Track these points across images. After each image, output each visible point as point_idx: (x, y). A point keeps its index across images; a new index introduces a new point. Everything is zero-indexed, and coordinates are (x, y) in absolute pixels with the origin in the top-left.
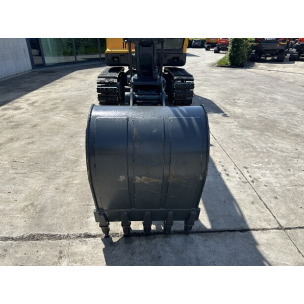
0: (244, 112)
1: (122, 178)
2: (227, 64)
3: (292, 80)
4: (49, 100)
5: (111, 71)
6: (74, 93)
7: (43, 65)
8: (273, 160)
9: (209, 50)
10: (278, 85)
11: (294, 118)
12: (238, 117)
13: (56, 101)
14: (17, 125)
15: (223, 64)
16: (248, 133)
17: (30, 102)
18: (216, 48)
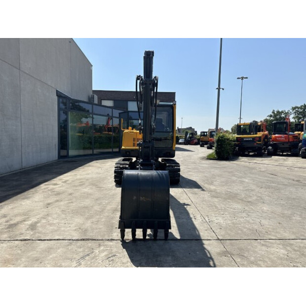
0: (217, 188)
1: (135, 198)
2: (214, 157)
3: (263, 170)
4: (77, 179)
5: (124, 160)
6: (94, 176)
7: (67, 156)
8: (226, 213)
9: (203, 147)
10: (250, 173)
11: (251, 193)
12: (212, 191)
13: (82, 180)
14: (58, 194)
15: (211, 157)
16: (216, 200)
17: (64, 181)
18: (208, 145)
